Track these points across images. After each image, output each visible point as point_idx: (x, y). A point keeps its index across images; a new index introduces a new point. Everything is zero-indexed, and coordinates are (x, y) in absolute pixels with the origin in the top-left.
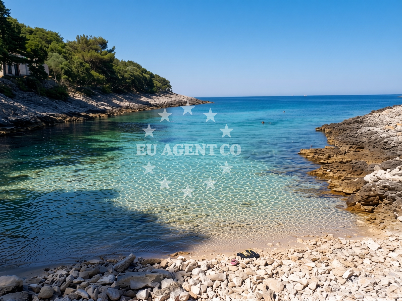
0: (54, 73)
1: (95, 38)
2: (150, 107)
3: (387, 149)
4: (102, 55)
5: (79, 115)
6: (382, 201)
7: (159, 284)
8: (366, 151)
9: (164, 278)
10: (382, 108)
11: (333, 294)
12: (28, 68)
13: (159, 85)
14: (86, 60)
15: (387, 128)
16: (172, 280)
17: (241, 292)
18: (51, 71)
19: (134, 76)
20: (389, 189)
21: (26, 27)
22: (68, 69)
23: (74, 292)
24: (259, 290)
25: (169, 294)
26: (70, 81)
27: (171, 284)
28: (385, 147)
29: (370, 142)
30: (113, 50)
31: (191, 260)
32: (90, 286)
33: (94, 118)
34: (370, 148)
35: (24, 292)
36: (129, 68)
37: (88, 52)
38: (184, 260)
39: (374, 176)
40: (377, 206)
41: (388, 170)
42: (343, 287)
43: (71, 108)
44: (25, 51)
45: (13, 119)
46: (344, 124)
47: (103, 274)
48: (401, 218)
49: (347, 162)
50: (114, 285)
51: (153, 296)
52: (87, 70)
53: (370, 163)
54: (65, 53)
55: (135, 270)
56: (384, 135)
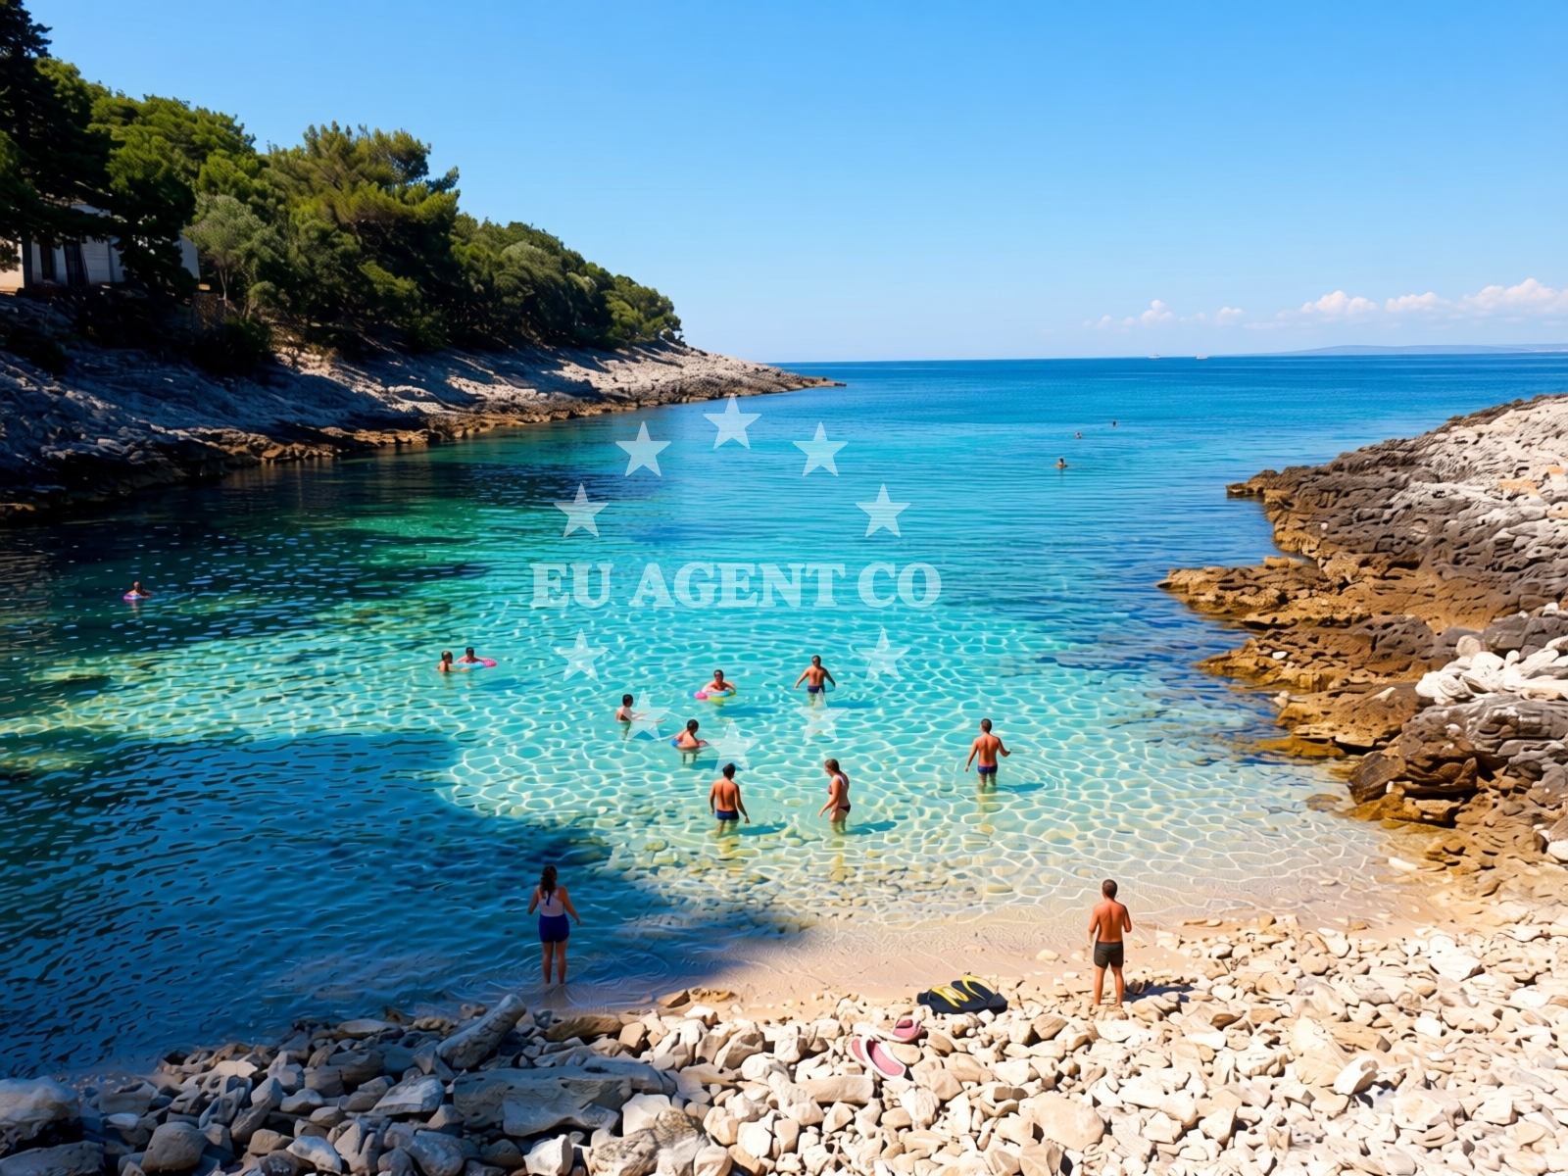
0: (218, 275)
1: (379, 135)
2: (598, 403)
3: (1510, 569)
4: (406, 203)
5: (319, 439)
6: (1489, 777)
7: (614, 1117)
8: (1423, 578)
9: (635, 1091)
10: (1488, 407)
11: (1295, 1155)
12: (116, 253)
13: (631, 315)
14: (344, 220)
15: (1510, 485)
16: (665, 1098)
17: (932, 1150)
18: (208, 266)
19: (532, 281)
20: (1518, 732)
21: (108, 94)
22: (272, 257)
23: (284, 1145)
24: (1006, 1140)
25: (652, 1154)
26: (280, 303)
27: (661, 1118)
28: (1500, 560)
29: (1443, 540)
30: (449, 181)
31: (738, 1022)
32: (345, 1124)
33: (376, 448)
34: (1441, 564)
35: (86, 1143)
36: (514, 250)
37: (353, 190)
38: (711, 1023)
39: (1457, 677)
40: (1467, 801)
41: (1513, 655)
42: (1334, 1129)
43: (287, 407)
44: (108, 190)
45: (61, 455)
46: (1339, 468)
47: (397, 1077)
48: (1560, 848)
49: (1348, 621)
50: (439, 1119)
51: (590, 1163)
52: (348, 258)
53: (1441, 625)
54: (263, 194)
55: (523, 1061)
56: (1499, 515)
